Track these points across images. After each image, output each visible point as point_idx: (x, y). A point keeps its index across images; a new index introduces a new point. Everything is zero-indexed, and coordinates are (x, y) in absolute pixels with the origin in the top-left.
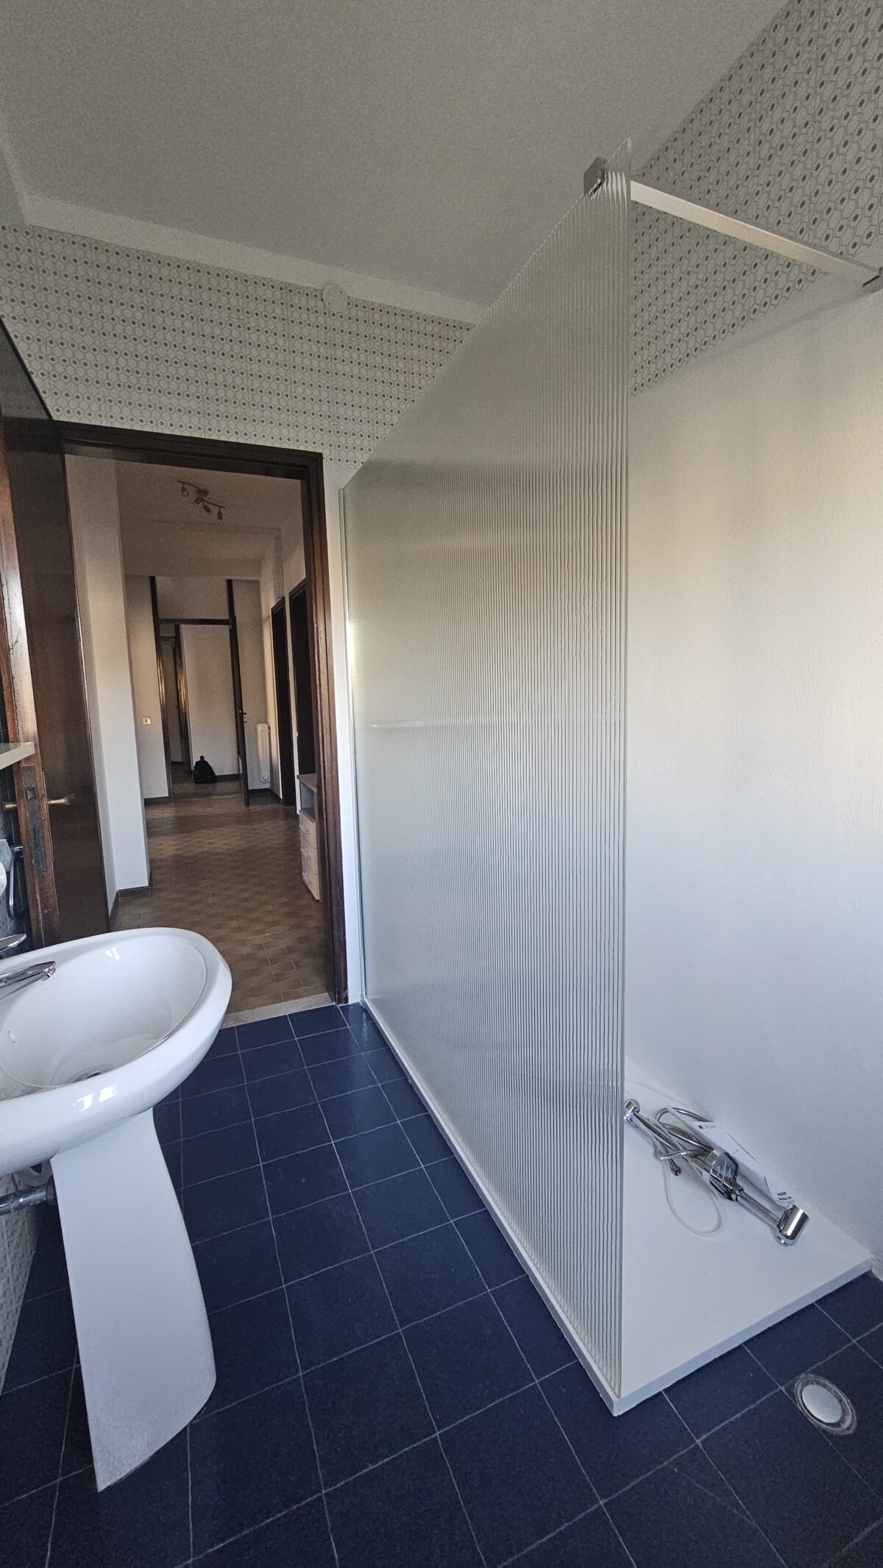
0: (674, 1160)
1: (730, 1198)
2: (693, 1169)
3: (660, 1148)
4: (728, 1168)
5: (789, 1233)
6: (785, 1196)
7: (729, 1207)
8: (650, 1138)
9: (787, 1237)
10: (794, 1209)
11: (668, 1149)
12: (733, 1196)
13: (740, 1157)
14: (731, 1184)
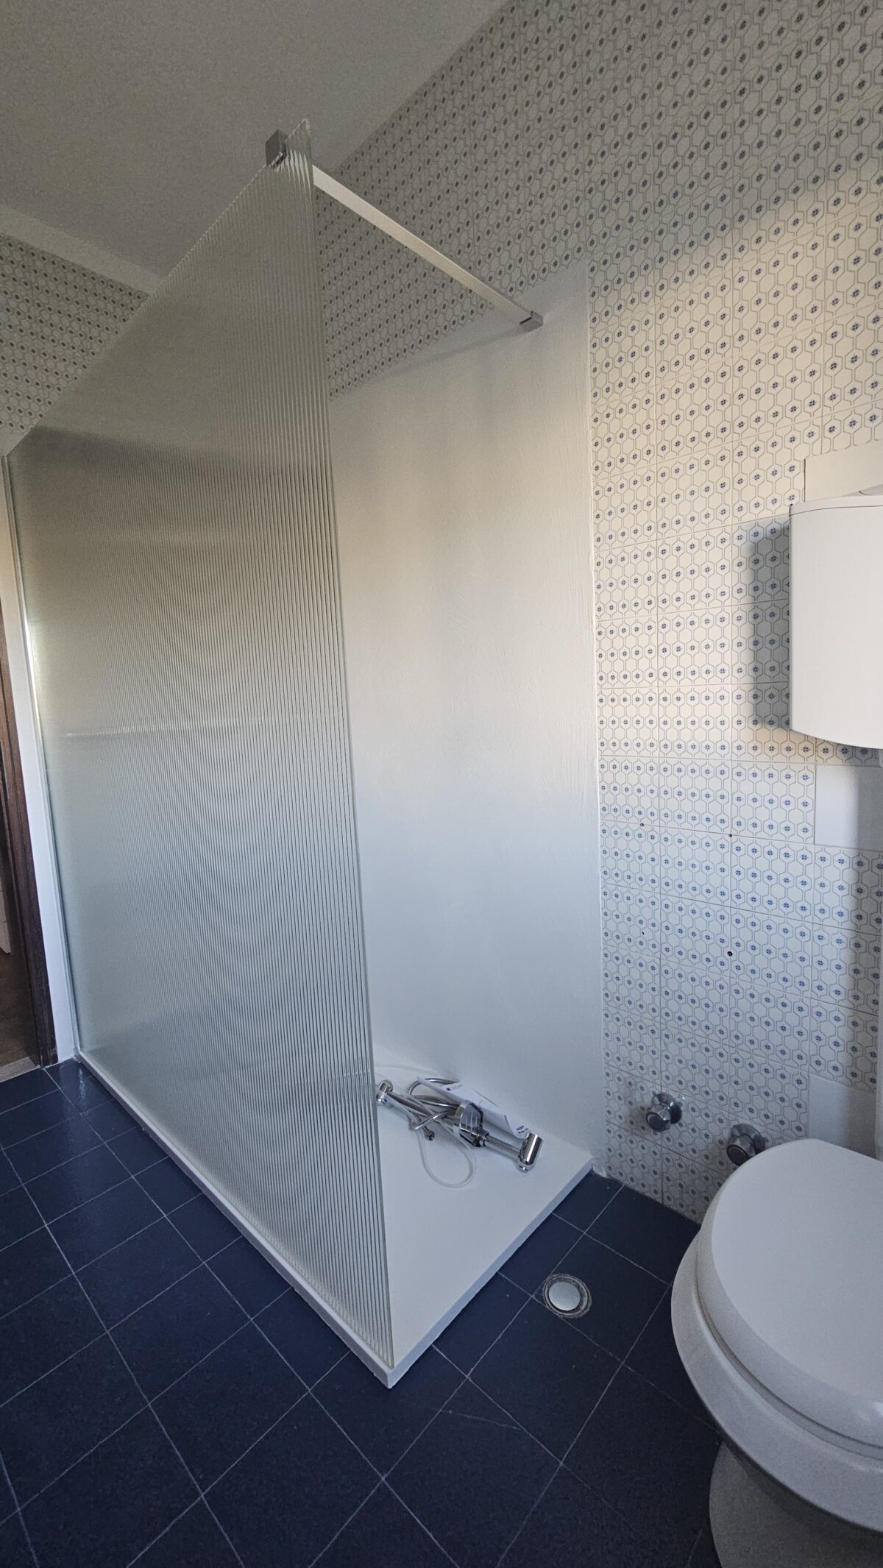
0: (428, 1127)
1: (478, 1145)
2: (445, 1130)
3: (414, 1119)
4: (474, 1119)
5: (528, 1160)
6: (523, 1129)
7: (478, 1155)
8: (404, 1112)
9: (527, 1163)
10: (531, 1136)
11: (421, 1118)
12: (481, 1143)
13: (484, 1105)
14: (478, 1132)
